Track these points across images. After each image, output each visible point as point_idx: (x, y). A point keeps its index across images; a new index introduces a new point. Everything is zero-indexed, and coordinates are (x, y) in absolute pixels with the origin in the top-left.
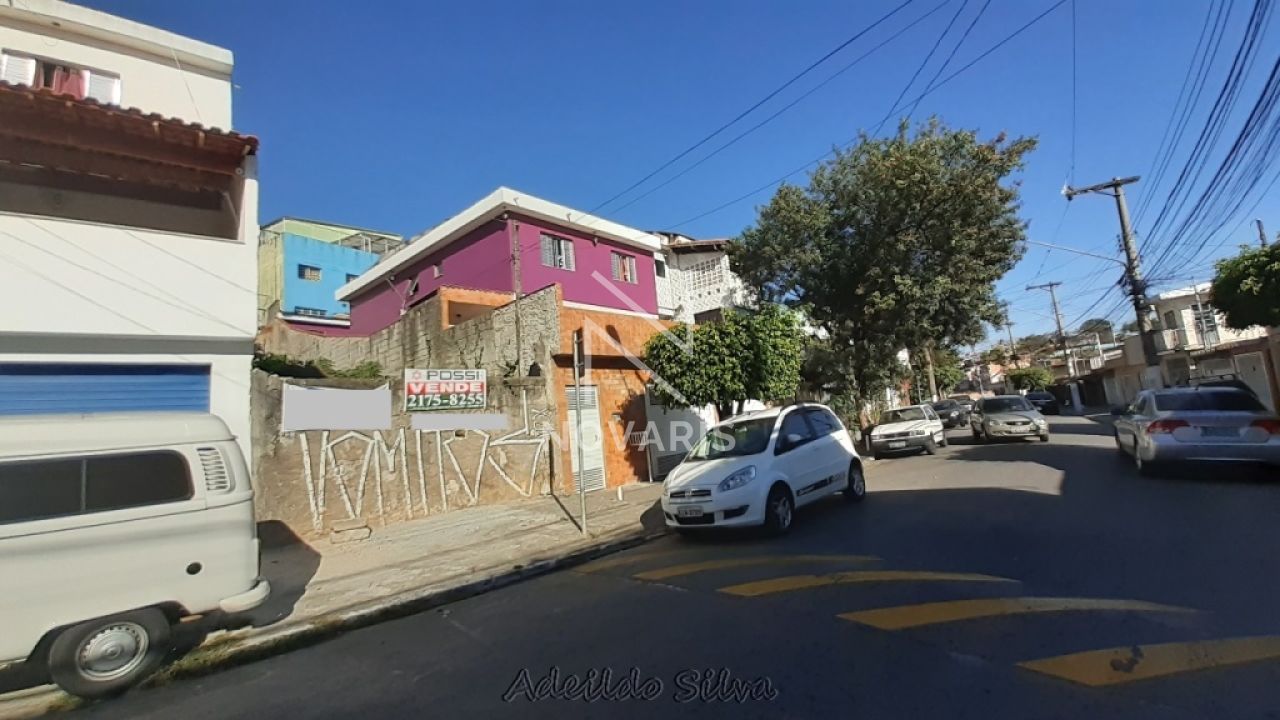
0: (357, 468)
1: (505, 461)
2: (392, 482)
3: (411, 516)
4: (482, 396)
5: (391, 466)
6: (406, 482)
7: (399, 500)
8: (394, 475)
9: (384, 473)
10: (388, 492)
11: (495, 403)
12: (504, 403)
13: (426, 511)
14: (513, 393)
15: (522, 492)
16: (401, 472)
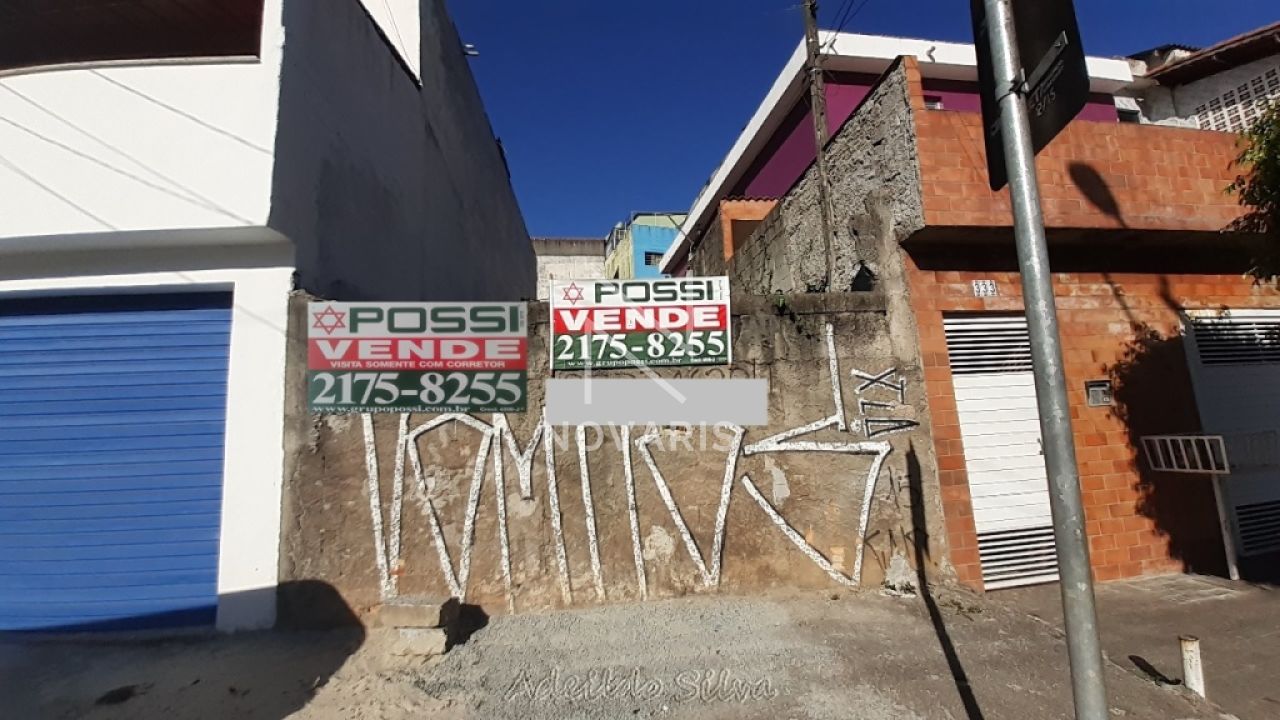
0: (460, 484)
1: (787, 493)
2: (527, 521)
3: (567, 598)
4: (723, 339)
5: (525, 484)
6: (556, 523)
7: (544, 561)
8: (533, 505)
9: (514, 498)
10: (521, 541)
11: (755, 353)
12: (779, 354)
13: (601, 592)
14: (799, 330)
15: (834, 571)
16: (544, 500)
